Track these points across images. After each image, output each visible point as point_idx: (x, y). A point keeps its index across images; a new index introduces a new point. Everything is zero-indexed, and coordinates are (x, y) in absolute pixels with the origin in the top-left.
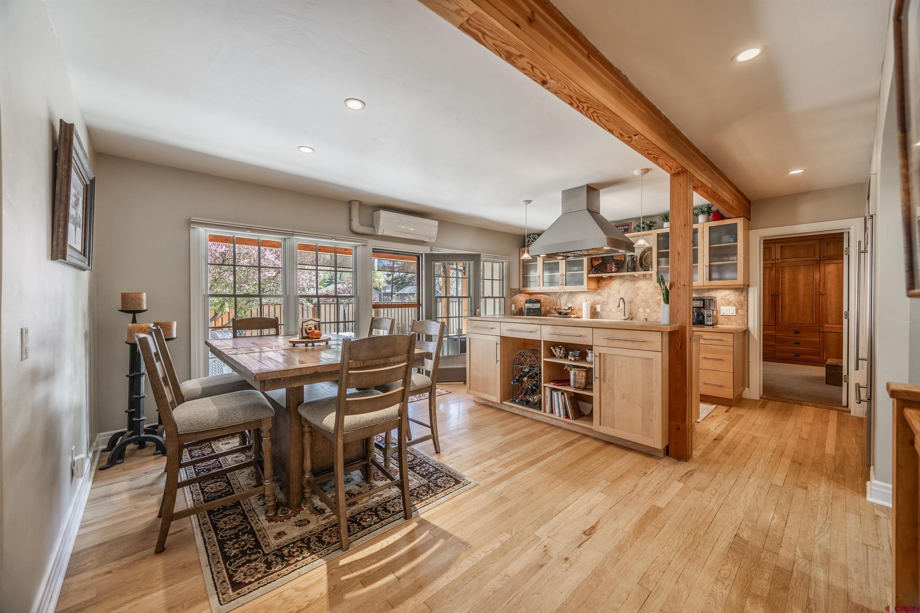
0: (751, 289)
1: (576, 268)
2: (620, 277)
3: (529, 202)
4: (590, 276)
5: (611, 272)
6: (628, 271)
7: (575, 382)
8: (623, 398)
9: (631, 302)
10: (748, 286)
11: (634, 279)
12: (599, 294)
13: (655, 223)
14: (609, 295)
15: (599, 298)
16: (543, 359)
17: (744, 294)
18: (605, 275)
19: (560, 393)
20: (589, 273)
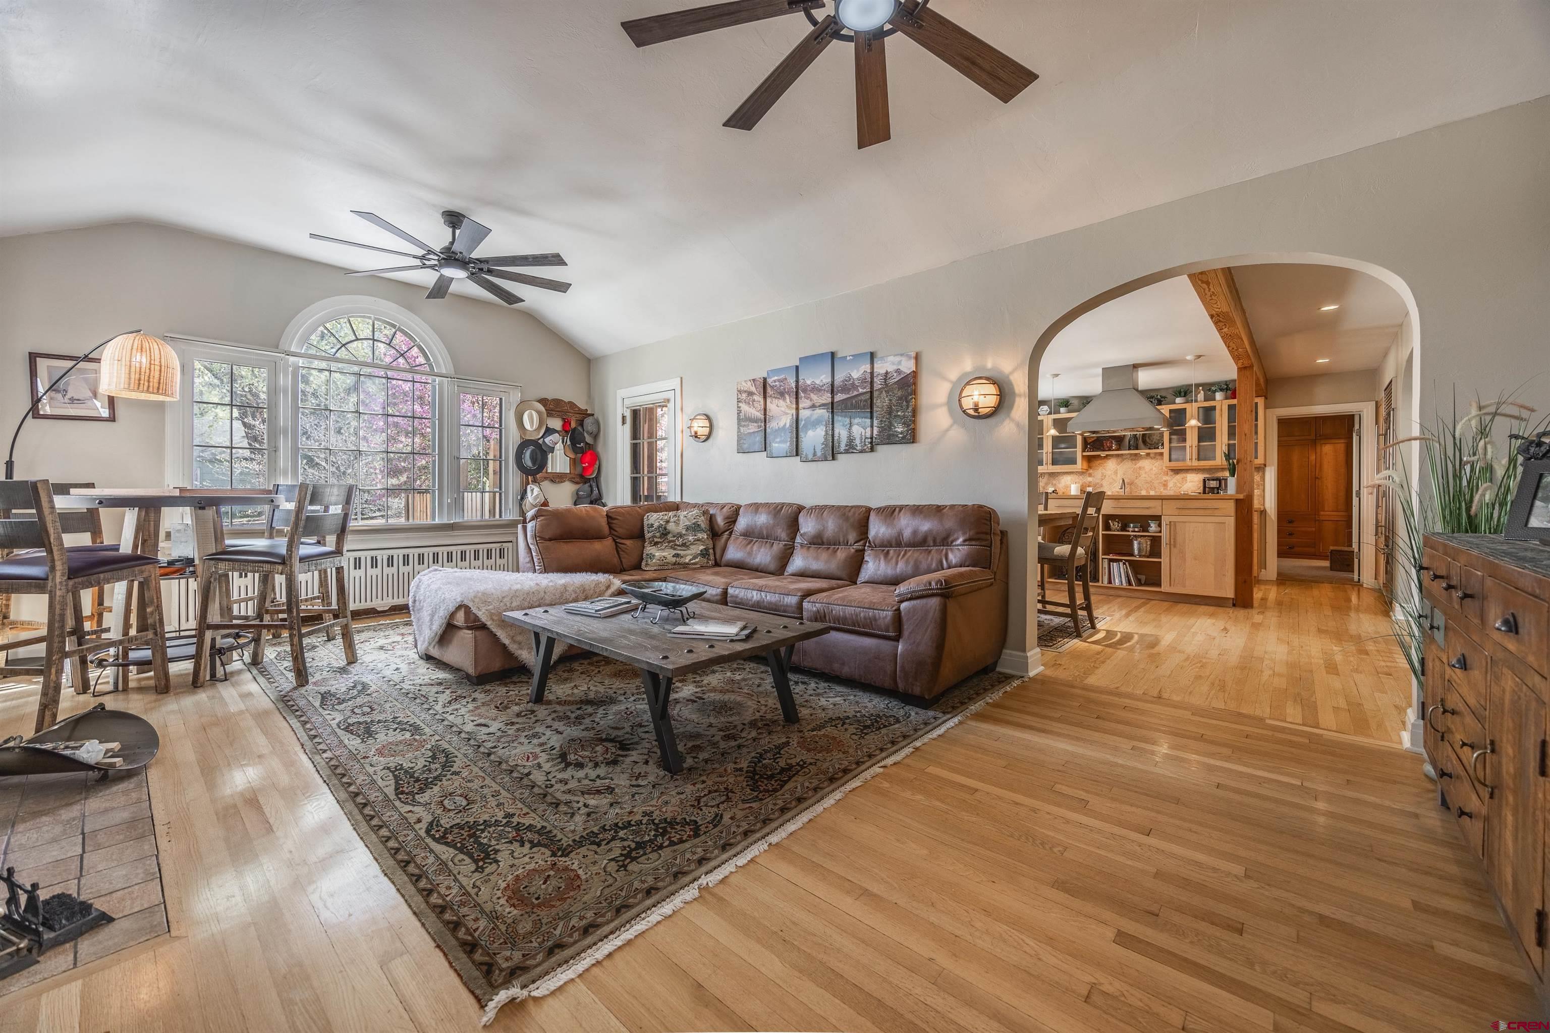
0: (1268, 469)
1: (1063, 446)
2: (1118, 456)
3: (1057, 375)
4: (1085, 454)
5: (1109, 450)
6: (1129, 449)
7: (1139, 550)
8: (1195, 559)
9: (1131, 484)
10: (1265, 465)
11: (1136, 457)
12: (1090, 475)
13: (1165, 397)
14: (1104, 477)
15: (1090, 479)
16: (1101, 532)
17: (1261, 474)
18: (1103, 454)
19: (1121, 564)
20: (1083, 451)
